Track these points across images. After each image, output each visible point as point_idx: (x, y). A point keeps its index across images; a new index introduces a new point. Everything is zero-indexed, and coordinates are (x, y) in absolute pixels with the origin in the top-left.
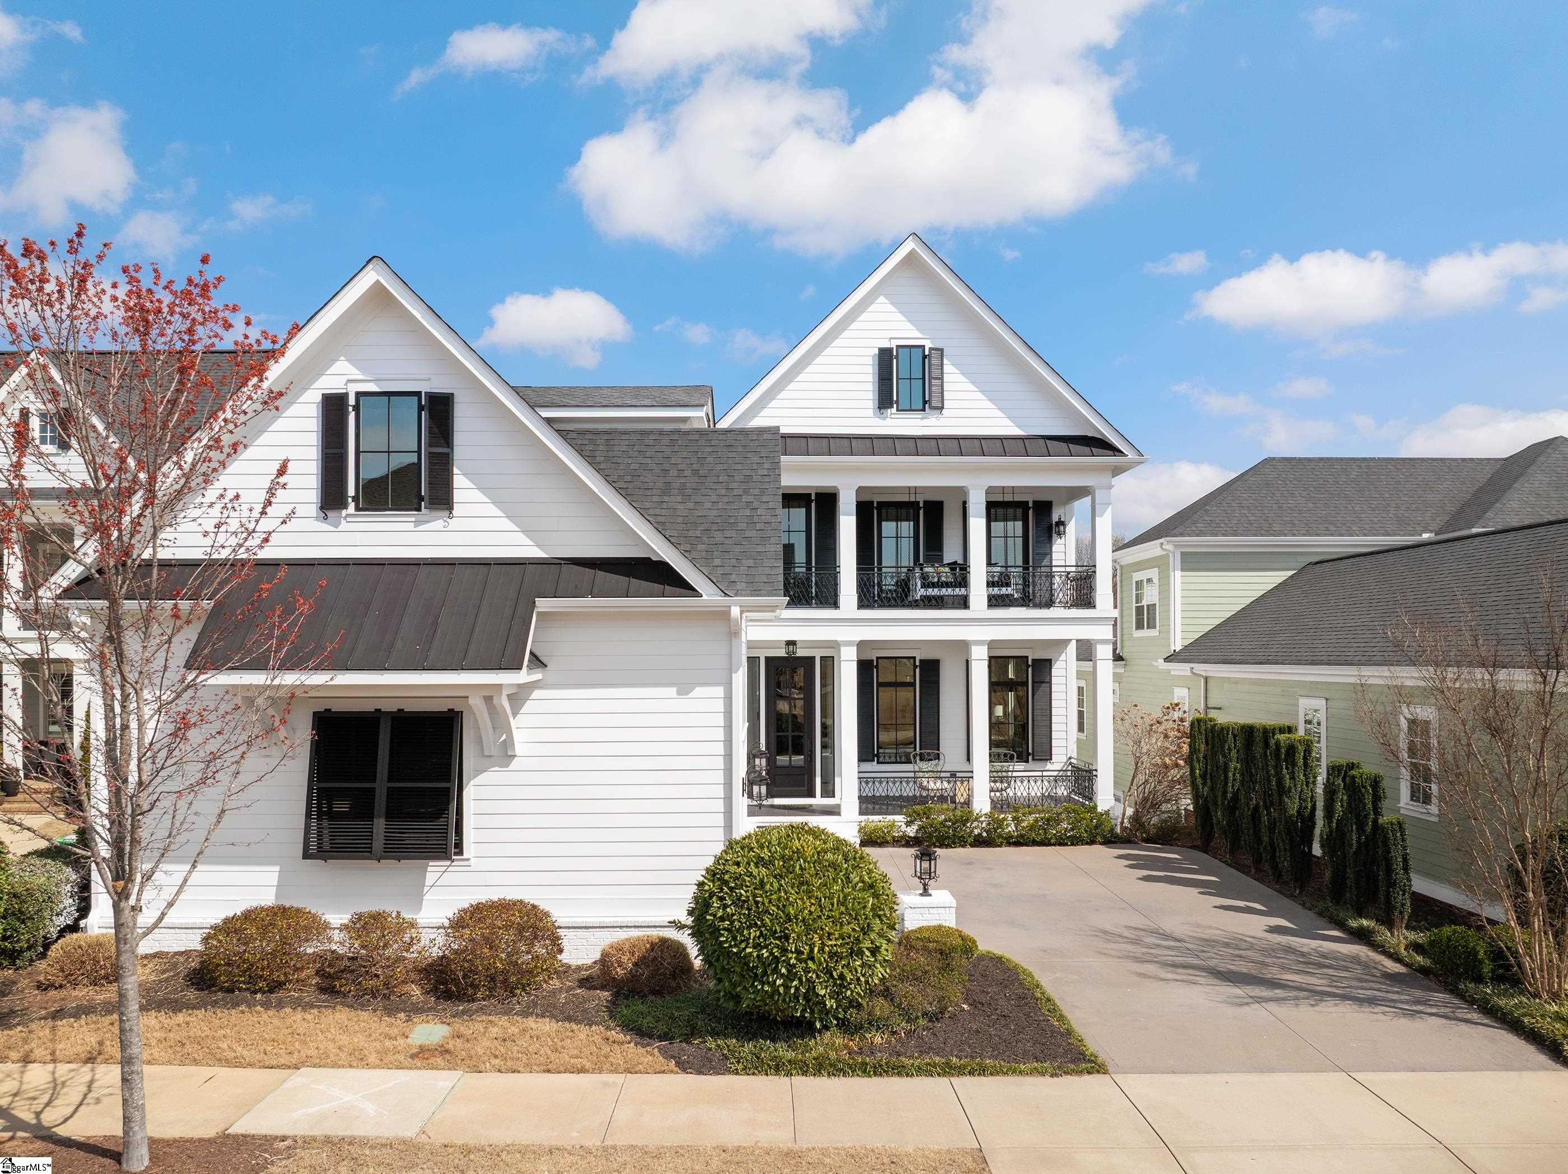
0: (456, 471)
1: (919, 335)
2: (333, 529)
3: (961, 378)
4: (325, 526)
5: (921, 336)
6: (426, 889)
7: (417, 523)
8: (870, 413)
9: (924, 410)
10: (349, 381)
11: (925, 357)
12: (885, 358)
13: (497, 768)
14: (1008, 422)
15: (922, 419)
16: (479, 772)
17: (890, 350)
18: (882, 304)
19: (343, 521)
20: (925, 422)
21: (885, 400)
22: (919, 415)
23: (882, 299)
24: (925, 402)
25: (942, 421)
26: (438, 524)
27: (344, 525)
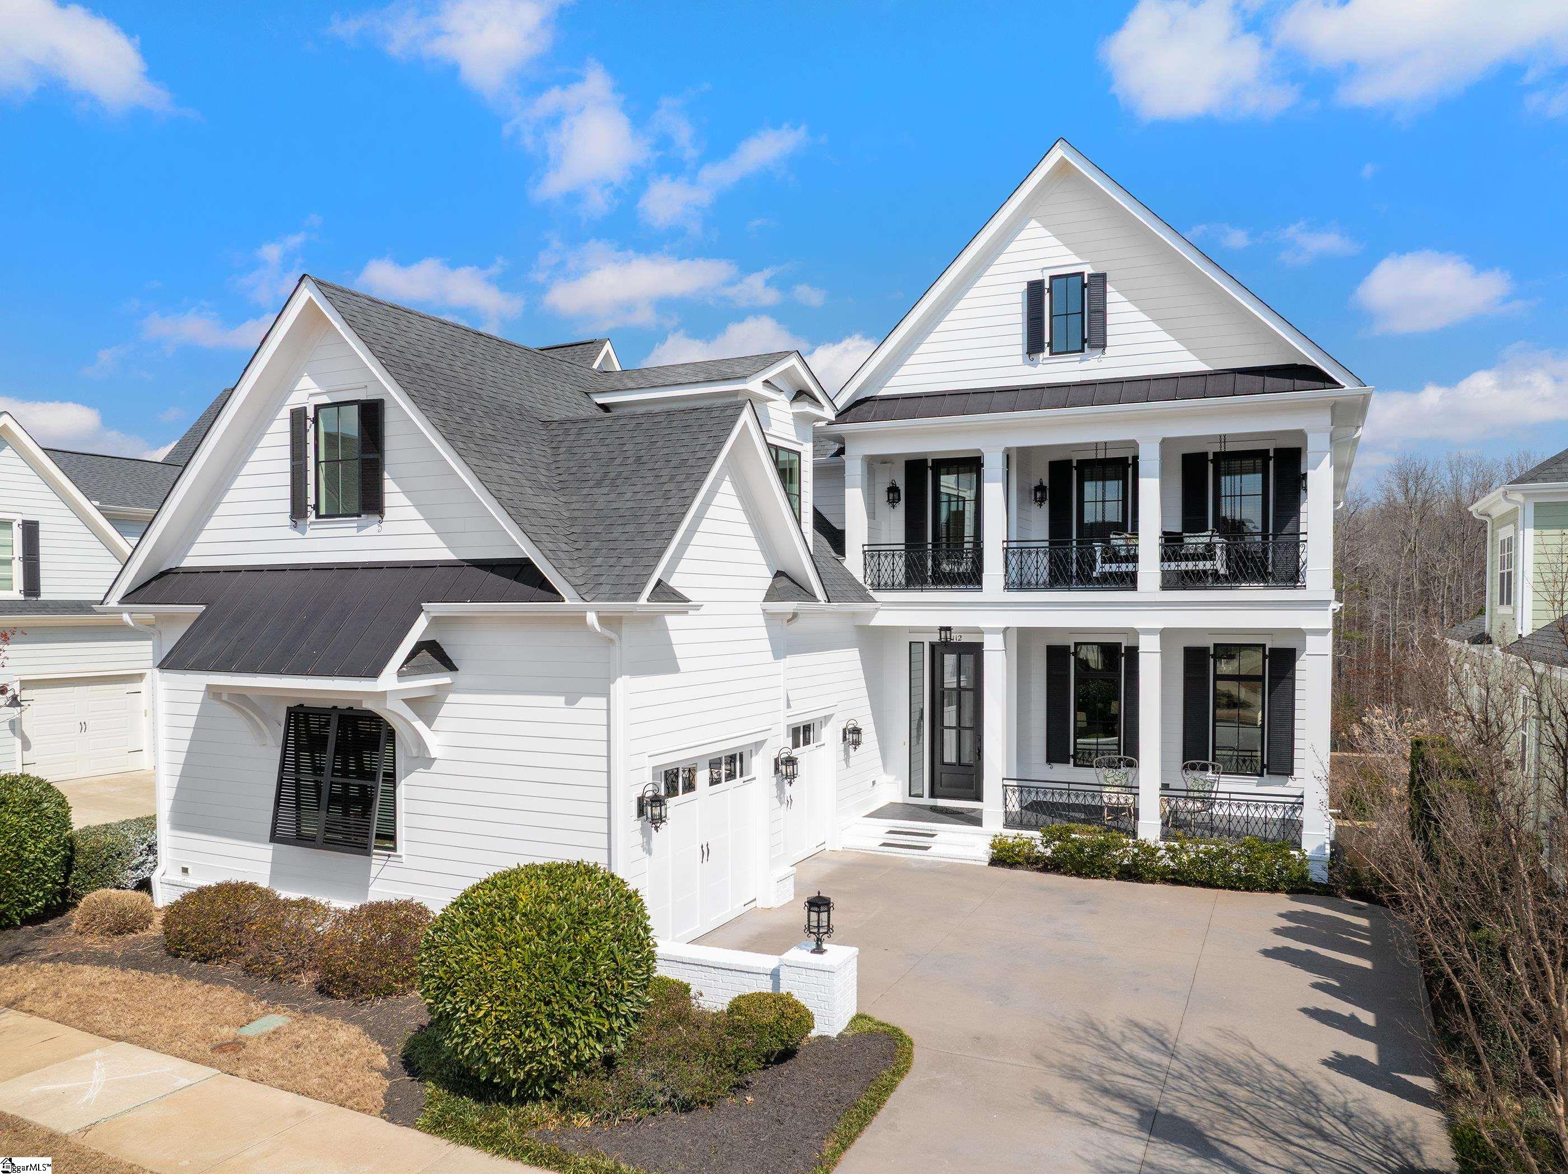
0: (386, 475)
1: (1078, 260)
2: (300, 536)
3: (1129, 306)
4: (296, 534)
5: (1079, 261)
6: (371, 880)
7: (360, 528)
8: (1019, 360)
9: (1082, 351)
10: (311, 395)
11: (1084, 286)
12: (1035, 290)
13: (421, 770)
14: (1188, 355)
15: (1081, 361)
16: (409, 773)
17: (1041, 283)
18: (1034, 229)
19: (308, 529)
20: (1085, 365)
21: (1034, 345)
22: (1077, 357)
23: (1033, 223)
24: (1084, 341)
25: (1106, 362)
26: (374, 529)
27: (309, 533)
